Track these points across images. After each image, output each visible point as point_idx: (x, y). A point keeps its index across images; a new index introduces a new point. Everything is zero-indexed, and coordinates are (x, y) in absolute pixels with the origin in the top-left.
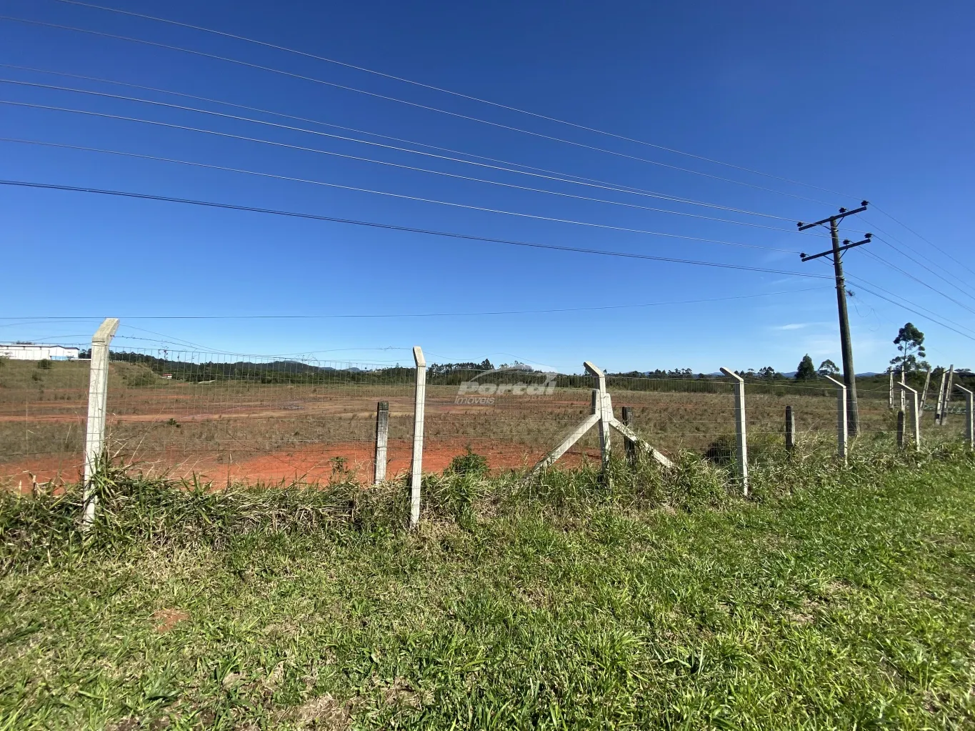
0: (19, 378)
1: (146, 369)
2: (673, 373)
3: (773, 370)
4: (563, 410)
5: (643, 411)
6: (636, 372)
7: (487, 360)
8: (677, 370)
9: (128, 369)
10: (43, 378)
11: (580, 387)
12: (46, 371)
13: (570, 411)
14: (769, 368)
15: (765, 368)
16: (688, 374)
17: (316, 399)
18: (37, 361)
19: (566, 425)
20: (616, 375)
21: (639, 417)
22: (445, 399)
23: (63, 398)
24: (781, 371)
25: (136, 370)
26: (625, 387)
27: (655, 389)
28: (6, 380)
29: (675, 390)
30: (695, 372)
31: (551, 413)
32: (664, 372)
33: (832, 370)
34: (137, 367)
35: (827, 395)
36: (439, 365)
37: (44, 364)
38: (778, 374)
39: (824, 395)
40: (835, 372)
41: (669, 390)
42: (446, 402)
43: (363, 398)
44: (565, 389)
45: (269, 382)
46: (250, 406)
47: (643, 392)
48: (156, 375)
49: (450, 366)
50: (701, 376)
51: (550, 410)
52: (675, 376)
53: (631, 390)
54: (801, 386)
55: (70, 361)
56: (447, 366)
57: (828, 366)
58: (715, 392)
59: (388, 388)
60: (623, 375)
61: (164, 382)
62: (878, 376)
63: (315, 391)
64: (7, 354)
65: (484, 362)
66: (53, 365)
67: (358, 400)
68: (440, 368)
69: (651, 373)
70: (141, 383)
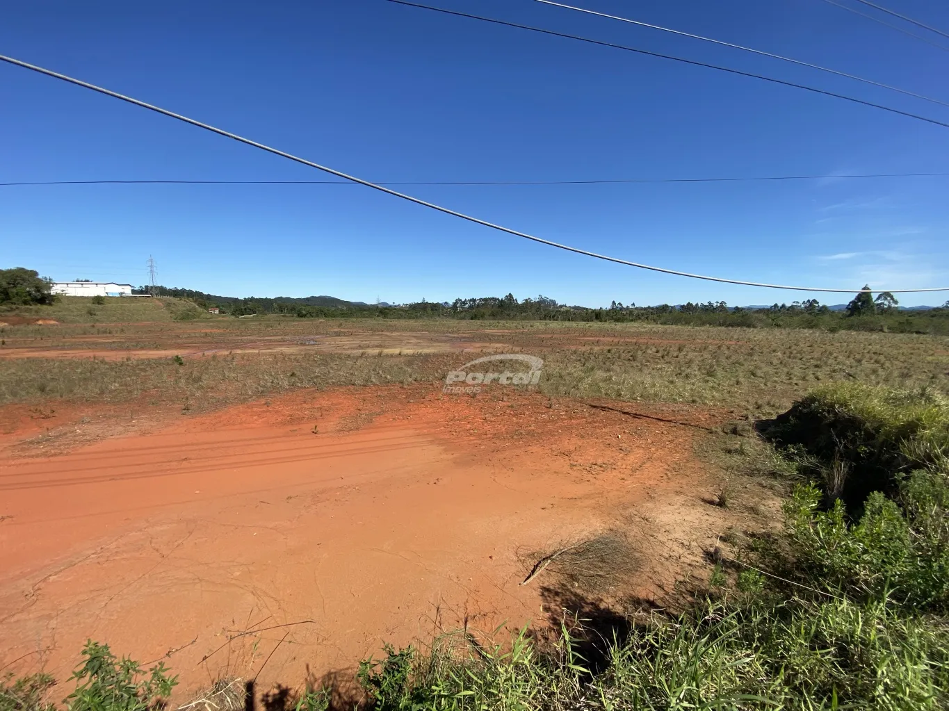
0: (75, 313)
1: (192, 304)
2: (706, 306)
3: (818, 303)
4: (589, 348)
5: (680, 349)
6: (666, 306)
7: (510, 294)
8: (710, 303)
9: (174, 304)
10: (97, 313)
11: (605, 321)
12: (100, 306)
13: (596, 349)
14: (814, 301)
15: (809, 301)
16: (722, 307)
17: (338, 334)
18: (91, 297)
19: (592, 369)
20: (645, 309)
21: (677, 357)
22: (464, 335)
23: (105, 332)
24: (828, 304)
25: (183, 304)
26: (654, 321)
27: (688, 323)
28: (64, 315)
29: (710, 324)
30: (730, 304)
31: (575, 352)
32: (697, 304)
33: (890, 303)
34: (183, 302)
35: (886, 330)
36: (463, 300)
37: (98, 300)
38: (824, 307)
39: (882, 330)
40: (893, 305)
41: (703, 324)
42: (465, 337)
43: (384, 333)
44: (590, 324)
45: (304, 316)
46: (270, 341)
47: (674, 326)
48: (200, 310)
49: (474, 300)
50: (737, 308)
51: (573, 348)
52: (709, 309)
53: (661, 324)
54: (855, 319)
55: (122, 297)
56: (470, 300)
57: (886, 299)
58: (755, 327)
59: (412, 323)
60: (653, 308)
61: (209, 316)
62: (937, 309)
63: (341, 324)
64: (63, 291)
65: (506, 296)
66: (105, 300)
67: (378, 335)
68: (464, 303)
69: (683, 306)
70: (186, 317)
